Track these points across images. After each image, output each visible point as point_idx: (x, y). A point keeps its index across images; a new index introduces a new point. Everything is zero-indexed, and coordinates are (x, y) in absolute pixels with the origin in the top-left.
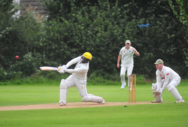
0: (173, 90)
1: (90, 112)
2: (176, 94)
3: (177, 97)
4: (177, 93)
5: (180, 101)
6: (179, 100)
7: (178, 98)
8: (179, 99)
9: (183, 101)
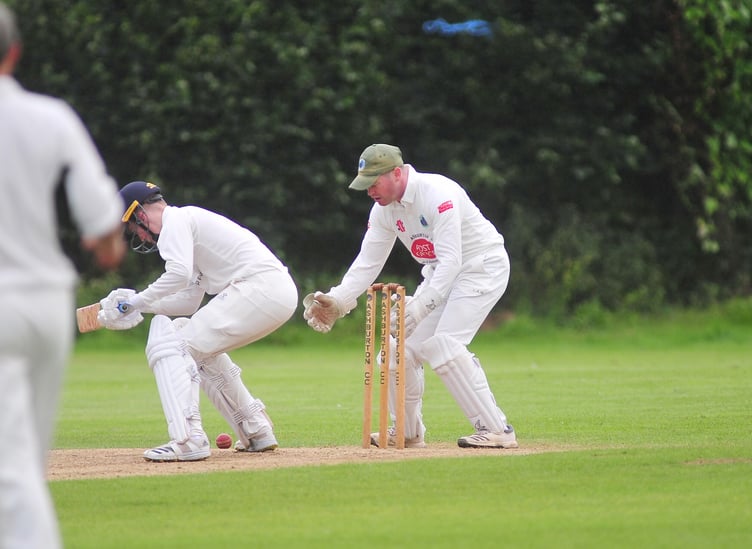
0: (457, 370)
1: (137, 504)
2: (473, 393)
3: (476, 411)
4: (475, 390)
5: (489, 435)
6: (484, 429)
7: (480, 417)
8: (483, 423)
9: (510, 440)
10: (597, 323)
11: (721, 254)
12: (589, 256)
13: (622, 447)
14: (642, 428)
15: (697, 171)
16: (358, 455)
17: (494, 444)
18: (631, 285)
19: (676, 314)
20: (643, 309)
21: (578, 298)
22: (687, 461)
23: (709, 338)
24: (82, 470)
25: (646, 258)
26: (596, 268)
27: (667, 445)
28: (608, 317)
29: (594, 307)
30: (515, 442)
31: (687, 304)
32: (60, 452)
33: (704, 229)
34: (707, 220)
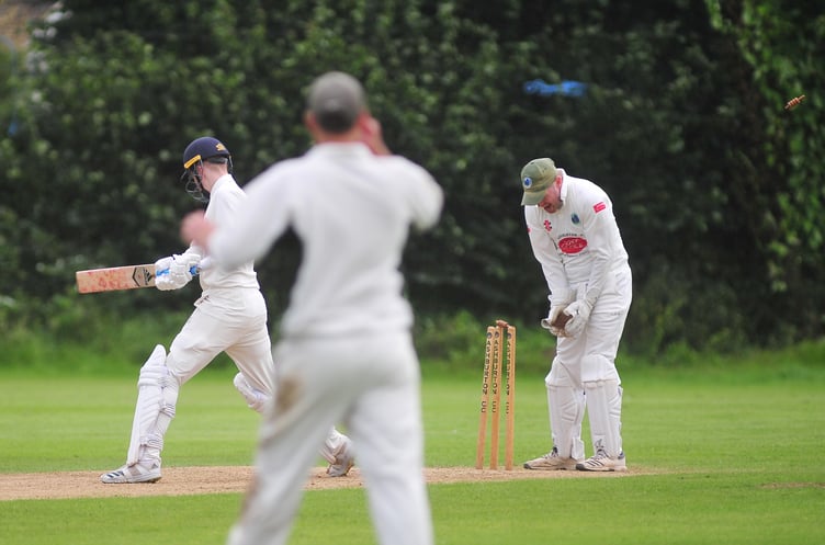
0: (603, 390)
5: (604, 460)
9: (622, 464)
10: (684, 361)
11: (788, 293)
12: (680, 302)
13: (706, 471)
14: (723, 455)
15: (769, 217)
16: (472, 476)
17: (607, 469)
18: (716, 327)
19: (754, 354)
20: (725, 350)
21: (669, 338)
22: (763, 485)
23: (783, 376)
24: (226, 485)
25: (728, 303)
26: (685, 313)
27: (745, 470)
28: (694, 356)
29: (681, 348)
30: (625, 467)
31: (764, 345)
32: (207, 468)
33: (774, 270)
34: (776, 263)
